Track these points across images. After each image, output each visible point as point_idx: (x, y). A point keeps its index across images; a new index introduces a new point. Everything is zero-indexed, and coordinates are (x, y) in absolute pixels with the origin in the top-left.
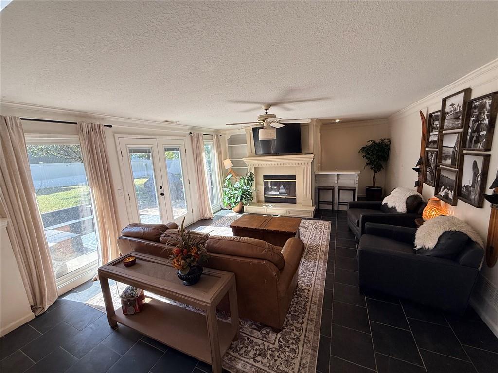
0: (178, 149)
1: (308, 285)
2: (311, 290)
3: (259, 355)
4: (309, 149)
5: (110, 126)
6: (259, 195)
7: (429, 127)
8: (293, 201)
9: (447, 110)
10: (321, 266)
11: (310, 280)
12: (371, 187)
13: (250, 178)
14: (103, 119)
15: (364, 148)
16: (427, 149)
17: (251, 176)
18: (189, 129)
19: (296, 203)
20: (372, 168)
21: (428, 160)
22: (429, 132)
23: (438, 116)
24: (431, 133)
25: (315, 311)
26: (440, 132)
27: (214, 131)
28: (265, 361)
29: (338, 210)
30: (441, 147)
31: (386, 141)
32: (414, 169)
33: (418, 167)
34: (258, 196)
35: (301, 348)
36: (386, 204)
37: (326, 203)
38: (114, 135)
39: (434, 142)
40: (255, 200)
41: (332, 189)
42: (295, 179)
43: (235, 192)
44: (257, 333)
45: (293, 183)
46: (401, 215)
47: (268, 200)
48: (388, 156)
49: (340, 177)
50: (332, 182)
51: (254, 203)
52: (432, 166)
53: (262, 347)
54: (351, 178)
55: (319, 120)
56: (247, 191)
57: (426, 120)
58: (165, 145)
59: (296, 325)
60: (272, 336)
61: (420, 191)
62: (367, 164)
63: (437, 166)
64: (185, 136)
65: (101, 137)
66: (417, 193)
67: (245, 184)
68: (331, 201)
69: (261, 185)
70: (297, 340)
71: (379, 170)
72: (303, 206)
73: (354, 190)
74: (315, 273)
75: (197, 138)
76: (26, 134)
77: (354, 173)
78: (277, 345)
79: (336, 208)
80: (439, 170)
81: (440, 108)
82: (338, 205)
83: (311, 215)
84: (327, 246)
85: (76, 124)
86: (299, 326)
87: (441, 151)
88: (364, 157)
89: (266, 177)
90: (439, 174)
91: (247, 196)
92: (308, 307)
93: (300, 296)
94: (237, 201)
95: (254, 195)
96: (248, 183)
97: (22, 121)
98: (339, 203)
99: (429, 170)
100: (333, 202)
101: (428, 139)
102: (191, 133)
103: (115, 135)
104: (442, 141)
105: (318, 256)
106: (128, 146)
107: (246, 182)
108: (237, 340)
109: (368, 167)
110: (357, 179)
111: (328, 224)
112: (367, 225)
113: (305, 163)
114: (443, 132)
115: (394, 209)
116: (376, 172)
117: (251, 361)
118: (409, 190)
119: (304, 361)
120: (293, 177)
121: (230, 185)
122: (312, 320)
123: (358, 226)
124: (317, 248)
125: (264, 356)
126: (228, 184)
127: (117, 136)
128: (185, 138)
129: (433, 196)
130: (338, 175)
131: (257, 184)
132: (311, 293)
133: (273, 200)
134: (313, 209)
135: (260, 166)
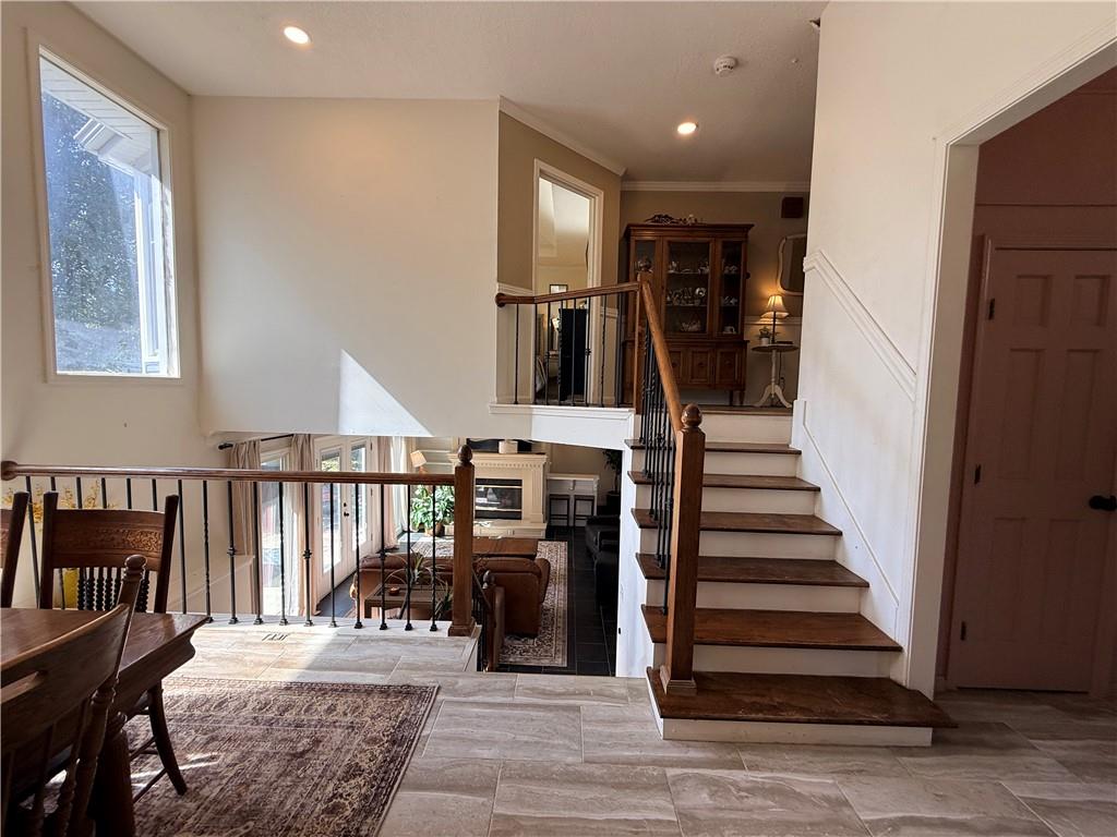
0: (363, 446)
1: (552, 606)
2: (556, 609)
3: (523, 652)
4: (540, 447)
8: (517, 517)
10: (562, 587)
11: (554, 602)
12: (612, 492)
19: (520, 519)
20: (613, 468)
29: (574, 527)
35: (554, 643)
37: (561, 517)
41: (568, 498)
42: (521, 486)
44: (516, 642)
45: (517, 492)
47: (480, 516)
49: (577, 483)
50: (567, 490)
53: (524, 648)
54: (589, 485)
58: (352, 443)
59: (547, 632)
60: (530, 641)
68: (566, 514)
72: (531, 522)
73: (592, 500)
74: (557, 596)
77: (592, 478)
78: (535, 645)
79: (571, 524)
82: (575, 519)
83: (543, 535)
86: (550, 632)
89: (479, 481)
92: (555, 620)
93: (546, 614)
106: (322, 451)
110: (595, 485)
111: (564, 544)
113: (535, 465)
116: (617, 474)
119: (558, 648)
120: (519, 482)
121: (425, 495)
122: (559, 628)
123: (596, 545)
126: (422, 493)
130: (574, 481)
133: (488, 515)
134: (544, 526)
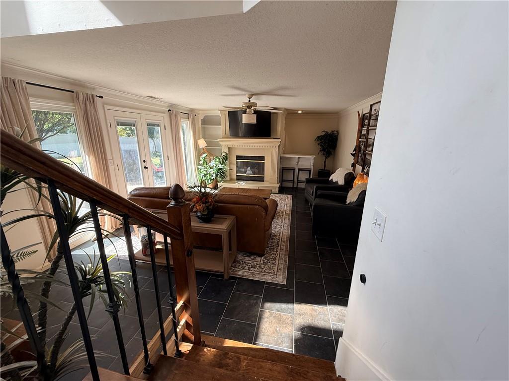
0: (158, 126)
1: (278, 233)
2: (281, 235)
3: (251, 267)
4: (276, 134)
5: (101, 97)
6: (232, 173)
7: (363, 123)
8: (262, 180)
9: (372, 113)
10: (287, 222)
11: (280, 230)
12: (322, 170)
13: (225, 157)
14: (94, 89)
15: (318, 137)
16: (360, 140)
17: (226, 157)
18: (168, 106)
19: (263, 181)
20: (324, 154)
21: (360, 148)
22: (362, 128)
23: (367, 116)
24: (363, 129)
25: (284, 246)
26: (368, 128)
27: (189, 111)
28: (255, 270)
29: (297, 187)
30: (367, 138)
31: (335, 132)
32: (351, 154)
33: (354, 152)
34: (230, 175)
35: (277, 262)
36: (332, 180)
37: (289, 181)
38: (103, 107)
39: (364, 135)
40: (228, 178)
41: (294, 170)
42: (264, 160)
43: (211, 170)
44: (247, 258)
45: (261, 164)
46: (341, 186)
47: (239, 179)
48: (336, 145)
49: (300, 160)
50: (294, 164)
51: (228, 181)
52: (362, 152)
53: (252, 264)
54: (308, 161)
55: (286, 110)
56: (221, 169)
57: (361, 119)
58: (147, 120)
59: (273, 252)
60: (258, 259)
61: (354, 170)
62: (321, 150)
63: (364, 151)
64: (164, 113)
65: (94, 107)
66: (351, 171)
67: (220, 163)
68: (292, 179)
69: (234, 164)
70: (275, 259)
71: (329, 156)
72: (270, 183)
73: (310, 171)
74: (282, 227)
75: (176, 116)
76: (30, 99)
77: (311, 157)
78: (262, 262)
79: (295, 186)
80: (365, 155)
81: (369, 111)
82: (298, 183)
83: (277, 190)
84: (290, 211)
85: (73, 92)
86: (275, 253)
87: (367, 141)
88: (318, 144)
89: (238, 157)
90: (365, 157)
91: (221, 173)
92: (280, 244)
93: (273, 239)
94: (212, 178)
95: (227, 173)
96: (223, 161)
97: (27, 85)
98: (298, 182)
99: (360, 155)
100: (293, 180)
101: (361, 133)
102: (170, 110)
103: (105, 106)
104: (368, 134)
105: (284, 217)
106: (115, 118)
107: (221, 161)
108: (235, 263)
109: (321, 153)
110: (312, 162)
111: (290, 197)
112: (319, 192)
113: (273, 147)
114: (370, 128)
115: (337, 182)
116: (326, 158)
117: (248, 271)
118: (347, 169)
119: (280, 267)
120: (263, 158)
121: (205, 163)
122: (282, 250)
123: (313, 195)
124: (283, 212)
125: (255, 268)
126: (204, 162)
127: (107, 107)
128: (164, 114)
129: (361, 172)
130: (299, 158)
131: (230, 163)
132: (281, 237)
133: (244, 179)
134: (278, 185)
135: (234, 147)
